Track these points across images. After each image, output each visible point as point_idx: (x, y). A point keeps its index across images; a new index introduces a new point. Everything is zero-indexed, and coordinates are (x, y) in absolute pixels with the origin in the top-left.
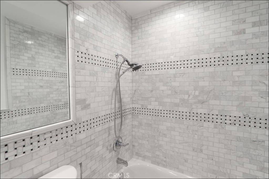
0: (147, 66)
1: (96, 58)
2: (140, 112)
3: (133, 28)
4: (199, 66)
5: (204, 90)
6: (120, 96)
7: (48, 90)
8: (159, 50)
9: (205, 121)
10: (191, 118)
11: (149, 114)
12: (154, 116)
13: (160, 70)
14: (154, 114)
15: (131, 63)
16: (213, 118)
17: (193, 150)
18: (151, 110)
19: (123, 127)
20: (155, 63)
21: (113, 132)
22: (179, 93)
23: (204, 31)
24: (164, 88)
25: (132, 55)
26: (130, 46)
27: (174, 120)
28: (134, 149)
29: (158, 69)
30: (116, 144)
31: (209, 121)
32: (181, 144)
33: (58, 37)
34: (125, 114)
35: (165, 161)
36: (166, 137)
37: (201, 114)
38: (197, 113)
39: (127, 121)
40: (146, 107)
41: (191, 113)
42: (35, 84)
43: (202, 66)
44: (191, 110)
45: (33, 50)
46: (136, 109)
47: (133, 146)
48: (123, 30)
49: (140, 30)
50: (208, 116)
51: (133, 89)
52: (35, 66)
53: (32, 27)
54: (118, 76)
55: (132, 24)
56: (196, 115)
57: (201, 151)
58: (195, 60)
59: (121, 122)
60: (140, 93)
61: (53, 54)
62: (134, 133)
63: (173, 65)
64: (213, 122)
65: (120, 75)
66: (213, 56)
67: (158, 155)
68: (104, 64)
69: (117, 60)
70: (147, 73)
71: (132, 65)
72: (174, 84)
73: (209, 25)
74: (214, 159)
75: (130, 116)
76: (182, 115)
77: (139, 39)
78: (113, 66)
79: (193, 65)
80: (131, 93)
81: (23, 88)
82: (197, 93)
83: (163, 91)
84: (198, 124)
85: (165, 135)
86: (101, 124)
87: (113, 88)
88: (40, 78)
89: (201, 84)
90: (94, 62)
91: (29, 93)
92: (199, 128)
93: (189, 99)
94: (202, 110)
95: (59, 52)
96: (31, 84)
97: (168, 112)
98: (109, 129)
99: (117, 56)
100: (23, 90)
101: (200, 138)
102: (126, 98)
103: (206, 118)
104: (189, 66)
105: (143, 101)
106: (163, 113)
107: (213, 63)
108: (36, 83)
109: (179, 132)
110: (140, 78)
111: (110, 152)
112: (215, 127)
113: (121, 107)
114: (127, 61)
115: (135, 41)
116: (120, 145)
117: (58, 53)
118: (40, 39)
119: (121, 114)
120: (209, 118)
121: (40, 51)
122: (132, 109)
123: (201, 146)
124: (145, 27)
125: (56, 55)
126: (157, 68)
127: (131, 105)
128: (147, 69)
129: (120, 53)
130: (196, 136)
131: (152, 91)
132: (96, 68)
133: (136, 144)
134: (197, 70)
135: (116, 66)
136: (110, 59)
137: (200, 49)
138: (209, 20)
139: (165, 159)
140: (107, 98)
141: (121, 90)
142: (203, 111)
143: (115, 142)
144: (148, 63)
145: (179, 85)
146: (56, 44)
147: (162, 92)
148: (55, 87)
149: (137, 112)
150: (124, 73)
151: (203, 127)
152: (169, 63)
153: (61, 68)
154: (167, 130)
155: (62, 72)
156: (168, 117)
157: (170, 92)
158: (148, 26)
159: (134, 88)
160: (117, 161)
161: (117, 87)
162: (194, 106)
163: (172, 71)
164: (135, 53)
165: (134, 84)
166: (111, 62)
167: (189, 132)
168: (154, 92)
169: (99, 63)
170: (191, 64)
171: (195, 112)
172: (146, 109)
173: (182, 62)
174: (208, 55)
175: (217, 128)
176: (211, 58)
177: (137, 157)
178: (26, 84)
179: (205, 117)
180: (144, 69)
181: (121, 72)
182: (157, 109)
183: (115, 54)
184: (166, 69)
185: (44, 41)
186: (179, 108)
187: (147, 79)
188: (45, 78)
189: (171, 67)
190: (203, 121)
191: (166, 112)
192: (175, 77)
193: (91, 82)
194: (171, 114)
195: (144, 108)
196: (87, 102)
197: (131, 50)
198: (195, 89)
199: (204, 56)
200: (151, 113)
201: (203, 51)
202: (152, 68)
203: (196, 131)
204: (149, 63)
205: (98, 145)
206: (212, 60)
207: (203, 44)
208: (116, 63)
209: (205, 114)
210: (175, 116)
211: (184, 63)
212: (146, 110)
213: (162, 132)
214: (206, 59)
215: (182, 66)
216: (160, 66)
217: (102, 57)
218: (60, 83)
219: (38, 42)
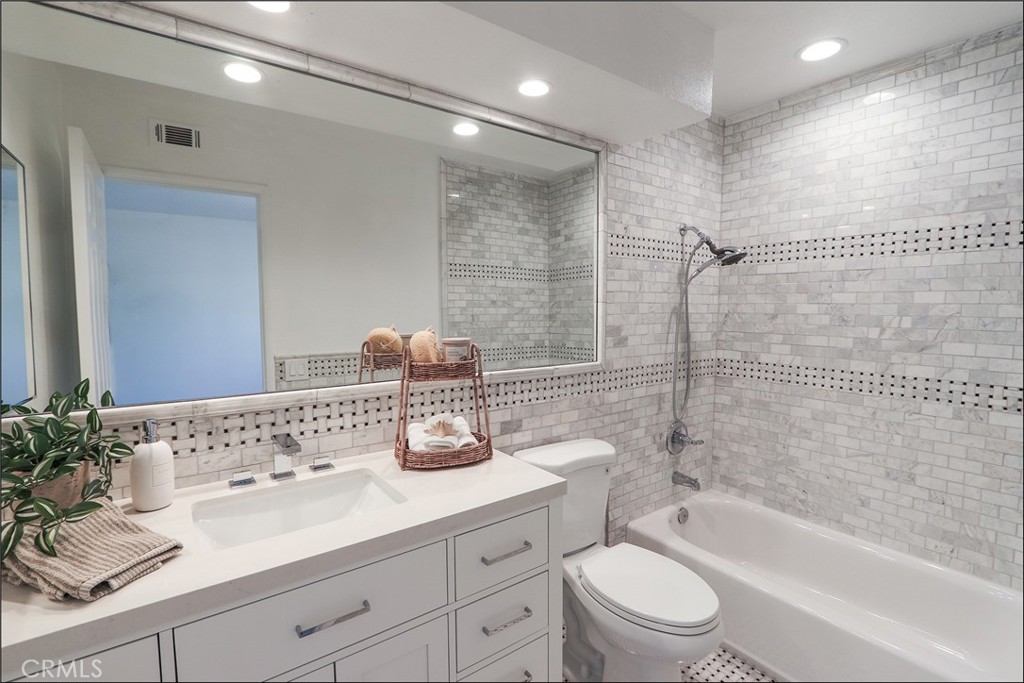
0: (763, 250)
1: (641, 243)
2: (738, 372)
3: (728, 150)
4: (916, 250)
5: (930, 313)
6: (688, 326)
7: (505, 311)
8: (801, 208)
9: (926, 398)
10: (886, 391)
11: (762, 377)
12: (777, 381)
13: (802, 261)
14: (778, 377)
15: (718, 248)
16: (951, 392)
17: (888, 474)
18: (771, 366)
19: (690, 403)
20: (785, 240)
21: (667, 406)
22: (852, 324)
23: (936, 153)
24: (813, 309)
25: (721, 222)
26: (717, 197)
27: (834, 394)
28: (716, 467)
29: (794, 259)
30: (673, 437)
31: (938, 400)
32: (855, 458)
33: (526, 180)
34: (698, 372)
35: (802, 502)
36: (810, 439)
37: (915, 379)
38: (904, 378)
39: (702, 391)
40: (757, 359)
41: (888, 377)
42: (482, 298)
43: (928, 250)
44: (887, 369)
45: (481, 219)
46: (728, 364)
47: (715, 458)
48: (699, 162)
49: (746, 154)
50: (937, 386)
51: (721, 311)
52: (483, 257)
53: (480, 168)
54: (684, 278)
55: (724, 137)
56: (900, 381)
57: (912, 479)
58: (905, 233)
59: (687, 389)
60: (739, 321)
61: (516, 224)
62: (717, 426)
63: (838, 248)
64: (950, 401)
65: (689, 277)
66: (960, 222)
67: (784, 485)
68: (656, 253)
69: (683, 240)
70: (762, 269)
71: (720, 253)
72: (838, 298)
73: (955, 135)
74: (948, 502)
75: (710, 381)
76: (858, 380)
77: (742, 179)
78: (675, 255)
79: (898, 247)
80: (715, 320)
81: (463, 304)
82: (907, 323)
83: (806, 316)
84: (904, 406)
85: (806, 434)
86: (645, 383)
87: (672, 306)
88: (491, 282)
89: (921, 298)
90: (636, 251)
91: (473, 315)
92: (907, 417)
93: (882, 337)
94: (919, 369)
95: (527, 218)
96: (476, 297)
97: (819, 373)
98: (660, 397)
99: (683, 230)
100: (464, 308)
101: (909, 445)
102: (701, 334)
103: (932, 390)
104: (888, 249)
105: (748, 344)
106: (802, 374)
107: (960, 241)
108: (485, 294)
109: (849, 427)
110: (742, 283)
111: (660, 450)
112: (957, 416)
113: (687, 353)
114: (709, 243)
115: (732, 183)
116: (682, 441)
117: (525, 221)
118: (492, 192)
119: (688, 369)
120: (938, 390)
121: (494, 221)
122: (715, 363)
123: (911, 466)
124: (760, 146)
125: (521, 225)
126: (793, 255)
127: (713, 352)
128: (762, 257)
129: (690, 223)
130: (898, 440)
131: (774, 317)
132: (642, 264)
133: (723, 454)
134: (911, 260)
135: (679, 256)
136: (666, 239)
137: (922, 202)
138: (957, 121)
139: (802, 497)
140: (658, 328)
141: (690, 311)
142: (922, 372)
143: (671, 432)
144: (766, 243)
145: (854, 302)
146: (520, 199)
147: (802, 318)
148: (518, 304)
149: (729, 371)
150: (699, 271)
151: (919, 413)
152: (829, 241)
153: (531, 257)
154: (814, 419)
155: (531, 268)
156: (819, 386)
157: (825, 320)
158: (772, 142)
159: (725, 309)
160: (673, 478)
161: (681, 304)
162: (895, 359)
163: (838, 264)
164: (729, 216)
165: (725, 298)
166: (670, 247)
167: (877, 426)
168: (779, 320)
169: (646, 252)
170: (894, 243)
171: (899, 374)
172: (756, 364)
173: (867, 240)
174: (946, 218)
175: (962, 419)
176: (954, 228)
177: (725, 486)
178: (469, 297)
179: (926, 389)
180: (755, 258)
181: (692, 270)
182: (787, 363)
183: (678, 226)
184: (819, 259)
185: (500, 196)
186: (852, 362)
187: (762, 285)
188: (501, 283)
189: (832, 252)
190: (920, 399)
191: (810, 372)
192: (843, 280)
193: (630, 292)
194: (828, 379)
195: (749, 360)
196: (623, 334)
197: (718, 208)
198: (902, 312)
199: (934, 223)
200: (770, 375)
201: (933, 209)
202: (778, 256)
203: (898, 424)
204: (771, 242)
205: (637, 426)
206: (959, 233)
207: (934, 189)
208: (680, 248)
209: (927, 380)
210: (837, 383)
211: (873, 240)
212: (756, 366)
213: (797, 424)
214: (941, 229)
215: (867, 250)
216: (802, 251)
217: (652, 237)
218: (526, 293)
219: (489, 199)
